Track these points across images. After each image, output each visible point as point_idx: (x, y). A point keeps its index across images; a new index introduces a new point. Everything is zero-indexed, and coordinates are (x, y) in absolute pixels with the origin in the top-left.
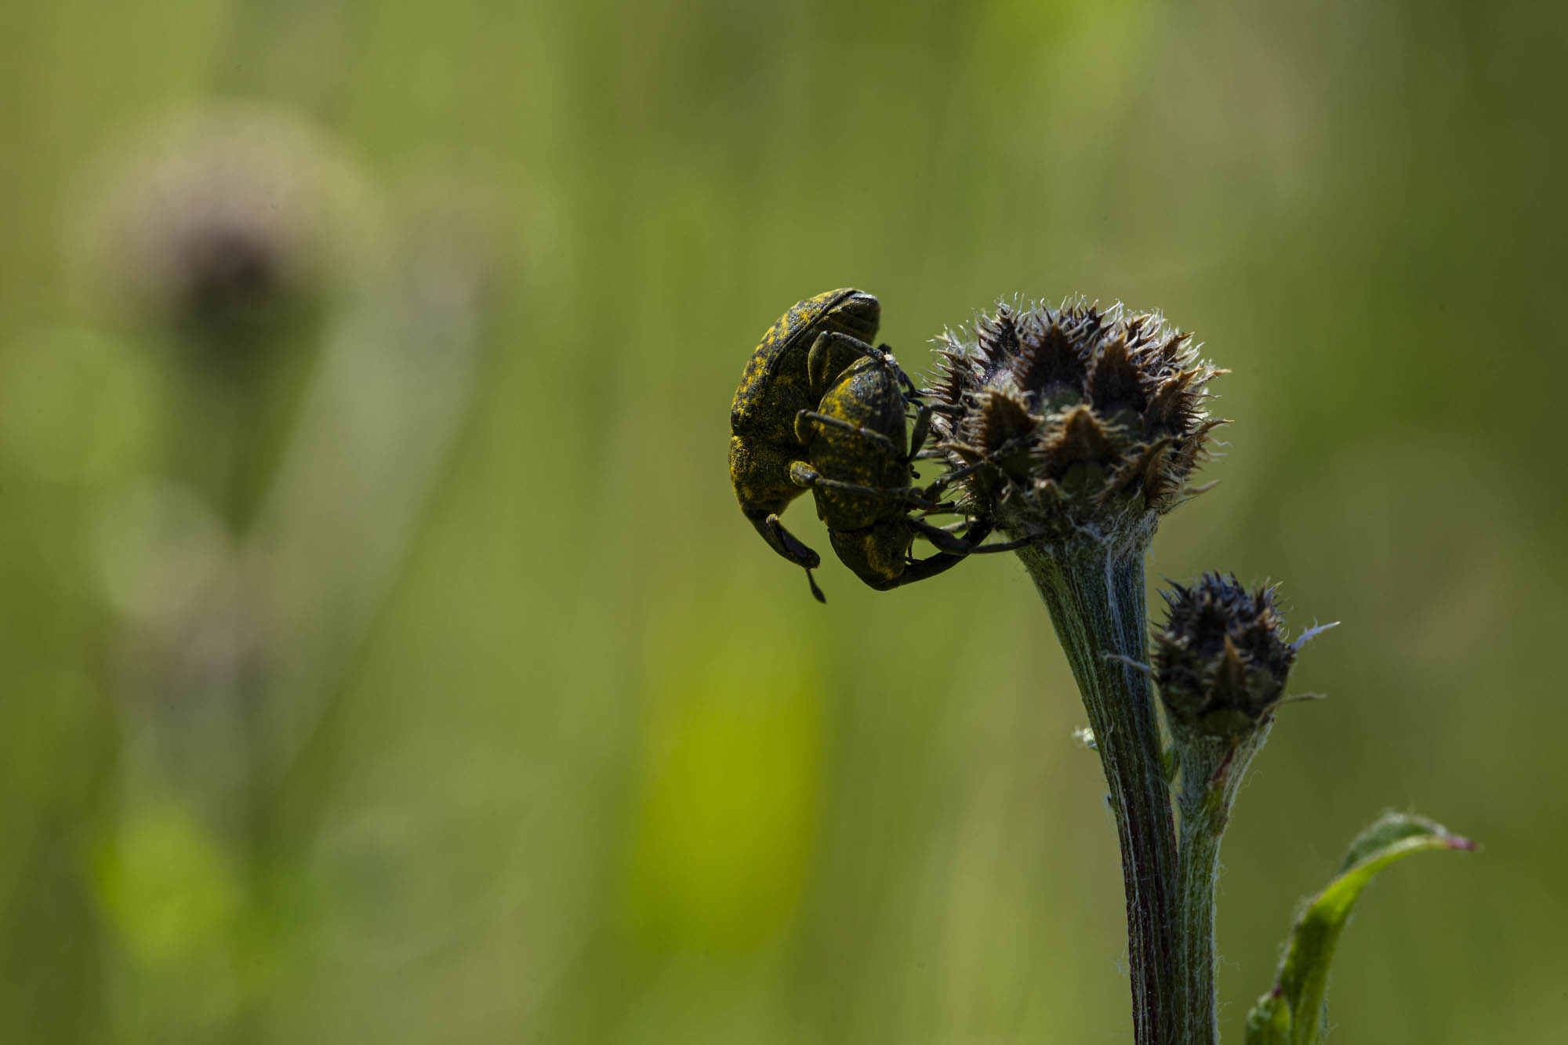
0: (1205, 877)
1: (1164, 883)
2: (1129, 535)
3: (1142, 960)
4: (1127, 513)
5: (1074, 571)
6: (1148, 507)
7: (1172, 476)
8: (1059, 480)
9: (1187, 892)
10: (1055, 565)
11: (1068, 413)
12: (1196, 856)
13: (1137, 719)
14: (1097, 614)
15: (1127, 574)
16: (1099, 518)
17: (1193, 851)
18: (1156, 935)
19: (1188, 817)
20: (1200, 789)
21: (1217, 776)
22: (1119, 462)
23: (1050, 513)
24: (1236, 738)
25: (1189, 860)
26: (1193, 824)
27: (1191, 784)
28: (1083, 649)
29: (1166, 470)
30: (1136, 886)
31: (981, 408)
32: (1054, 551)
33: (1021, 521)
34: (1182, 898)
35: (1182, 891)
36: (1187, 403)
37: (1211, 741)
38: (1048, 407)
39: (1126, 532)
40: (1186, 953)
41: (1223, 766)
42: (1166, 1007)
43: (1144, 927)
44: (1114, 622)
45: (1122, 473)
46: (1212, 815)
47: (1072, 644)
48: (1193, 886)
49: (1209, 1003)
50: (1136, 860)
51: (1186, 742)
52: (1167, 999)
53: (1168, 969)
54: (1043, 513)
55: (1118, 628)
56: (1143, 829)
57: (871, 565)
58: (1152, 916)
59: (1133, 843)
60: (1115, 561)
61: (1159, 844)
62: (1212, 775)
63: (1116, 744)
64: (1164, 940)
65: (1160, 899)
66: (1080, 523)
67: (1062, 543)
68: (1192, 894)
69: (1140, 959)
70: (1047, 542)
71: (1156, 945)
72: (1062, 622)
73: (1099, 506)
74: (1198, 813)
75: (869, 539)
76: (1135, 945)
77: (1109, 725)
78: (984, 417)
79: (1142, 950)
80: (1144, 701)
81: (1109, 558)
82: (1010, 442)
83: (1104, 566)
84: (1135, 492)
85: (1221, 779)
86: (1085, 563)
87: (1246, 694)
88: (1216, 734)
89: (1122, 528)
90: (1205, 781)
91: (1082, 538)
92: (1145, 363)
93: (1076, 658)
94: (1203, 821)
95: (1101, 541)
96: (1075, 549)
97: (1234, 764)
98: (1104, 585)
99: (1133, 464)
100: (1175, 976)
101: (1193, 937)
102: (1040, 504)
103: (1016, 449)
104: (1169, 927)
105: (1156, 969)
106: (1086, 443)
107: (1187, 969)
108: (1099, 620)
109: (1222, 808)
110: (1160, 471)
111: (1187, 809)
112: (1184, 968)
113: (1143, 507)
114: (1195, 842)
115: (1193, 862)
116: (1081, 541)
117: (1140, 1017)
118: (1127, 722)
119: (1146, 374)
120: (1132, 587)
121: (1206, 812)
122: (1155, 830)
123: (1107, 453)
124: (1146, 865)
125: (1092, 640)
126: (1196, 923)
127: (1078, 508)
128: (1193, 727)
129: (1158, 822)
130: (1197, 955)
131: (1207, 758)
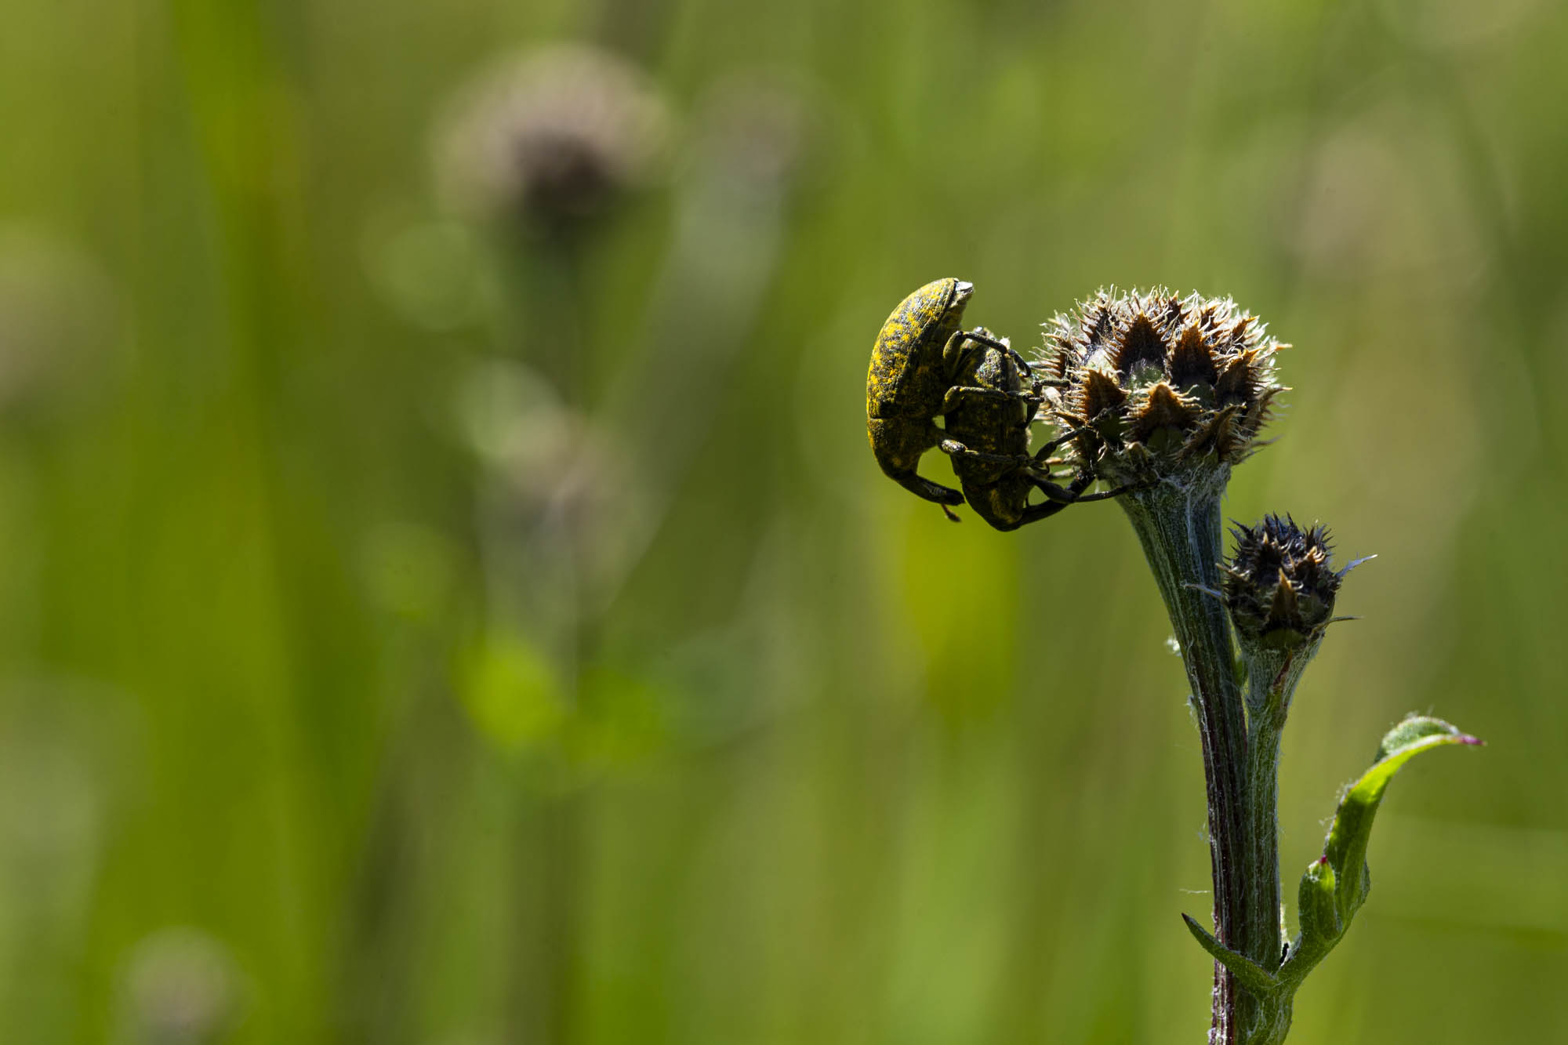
0: (1269, 764)
1: (1236, 769)
2: (1205, 484)
3: (1219, 830)
4: (1203, 466)
5: (1159, 515)
6: (1221, 461)
7: (1239, 436)
8: (1145, 443)
9: (1254, 776)
10: (1144, 510)
11: (1152, 387)
12: (1261, 748)
13: (1212, 634)
14: (1179, 549)
15: (1205, 515)
16: (1179, 471)
17: (1259, 743)
18: (1230, 811)
19: (1255, 715)
20: (1264, 692)
21: (1277, 682)
22: (1194, 426)
23: (1139, 467)
24: (1292, 651)
25: (1256, 751)
26: (1258, 721)
27: (1256, 687)
28: (1168, 577)
29: (1234, 432)
30: (1213, 771)
31: (1081, 383)
32: (1144, 498)
33: (1116, 474)
34: (1250, 781)
35: (1250, 775)
36: (1252, 374)
37: (1271, 654)
38: (1135, 382)
39: (1203, 482)
40: (1254, 825)
41: (1282, 674)
42: (1238, 869)
43: (1220, 804)
44: (1193, 555)
45: (1197, 434)
46: (1274, 714)
47: (1160, 573)
48: (1259, 771)
49: (1272, 867)
50: (1213, 749)
51: (1252, 654)
52: (1239, 864)
53: (1239, 838)
54: (1133, 468)
55: (1197, 561)
56: (1218, 725)
57: (995, 513)
58: (1226, 795)
59: (1210, 736)
60: (1194, 505)
61: (1231, 735)
62: (1274, 681)
63: (1196, 656)
64: (1236, 815)
65: (1233, 781)
66: (1163, 475)
67: (1150, 492)
68: (1258, 778)
69: (1217, 830)
70: (1137, 491)
71: (1230, 819)
72: (1152, 554)
73: (1179, 462)
74: (1263, 711)
75: (993, 492)
76: (1213, 819)
77: (1190, 640)
78: (1084, 389)
79: (1218, 822)
80: (1219, 620)
81: (1188, 503)
82: (1105, 410)
83: (1185, 510)
84: (1209, 449)
85: (1280, 684)
86: (1168, 508)
87: (1299, 616)
88: (1276, 648)
89: (1199, 479)
90: (1268, 686)
91: (1166, 488)
92: (1216, 344)
93: (1163, 583)
94: (1266, 719)
95: (1182, 490)
96: (1160, 497)
97: (1291, 672)
98: (1185, 525)
99: (1205, 428)
100: (1245, 844)
101: (1259, 813)
102: (1131, 461)
103: (1111, 416)
104: (1240, 804)
105: (1229, 839)
106: (1167, 411)
107: (1254, 839)
108: (1181, 554)
109: (1282, 707)
110: (1230, 432)
111: (1253, 708)
112: (1252, 838)
113: (1216, 461)
114: (1260, 735)
115: (1258, 752)
116: (1164, 490)
117: (1218, 877)
118: (1205, 637)
119: (1218, 353)
120: (1210, 526)
121: (1269, 710)
122: (1228, 725)
123: (1185, 418)
124: (1221, 754)
125: (1175, 571)
126: (1261, 802)
127: (1162, 463)
128: (1256, 643)
129: (1231, 718)
130: (1263, 827)
131: (1269, 667)
